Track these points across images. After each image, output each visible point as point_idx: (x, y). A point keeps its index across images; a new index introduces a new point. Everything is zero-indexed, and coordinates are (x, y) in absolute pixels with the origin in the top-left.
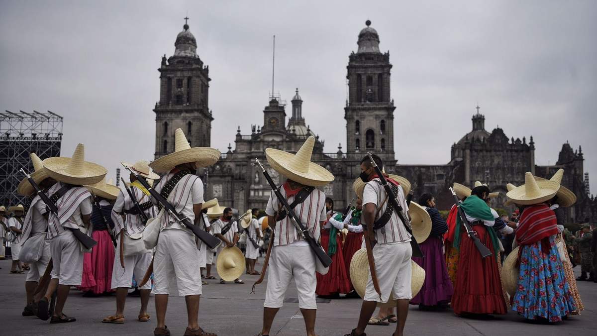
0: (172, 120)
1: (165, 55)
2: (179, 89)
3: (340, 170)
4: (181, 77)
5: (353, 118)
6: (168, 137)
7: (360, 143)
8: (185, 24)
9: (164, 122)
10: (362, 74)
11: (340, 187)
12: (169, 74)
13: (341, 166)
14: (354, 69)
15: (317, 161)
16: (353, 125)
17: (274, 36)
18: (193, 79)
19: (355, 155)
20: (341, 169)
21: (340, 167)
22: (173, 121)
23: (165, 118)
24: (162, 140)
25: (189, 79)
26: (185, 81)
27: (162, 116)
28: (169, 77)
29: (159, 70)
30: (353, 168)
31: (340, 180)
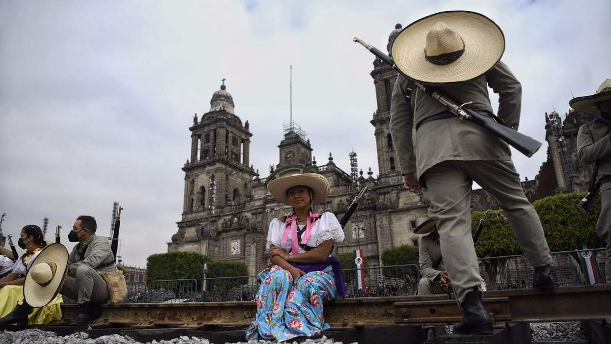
0: (198, 176)
1: (196, 114)
2: (206, 144)
3: (370, 201)
4: (208, 131)
5: (382, 132)
6: (194, 194)
7: (395, 162)
8: (222, 84)
9: (191, 179)
10: (390, 78)
11: (372, 224)
12: (198, 131)
13: (372, 196)
14: (379, 75)
15: (340, 194)
16: (384, 141)
17: (291, 66)
18: (217, 131)
19: (390, 179)
20: (372, 200)
21: (369, 198)
22: (199, 178)
23: (193, 175)
24: (189, 198)
25: (215, 131)
26: (212, 134)
27: (189, 174)
28: (198, 134)
29: (191, 129)
30: (387, 196)
31: (370, 216)
